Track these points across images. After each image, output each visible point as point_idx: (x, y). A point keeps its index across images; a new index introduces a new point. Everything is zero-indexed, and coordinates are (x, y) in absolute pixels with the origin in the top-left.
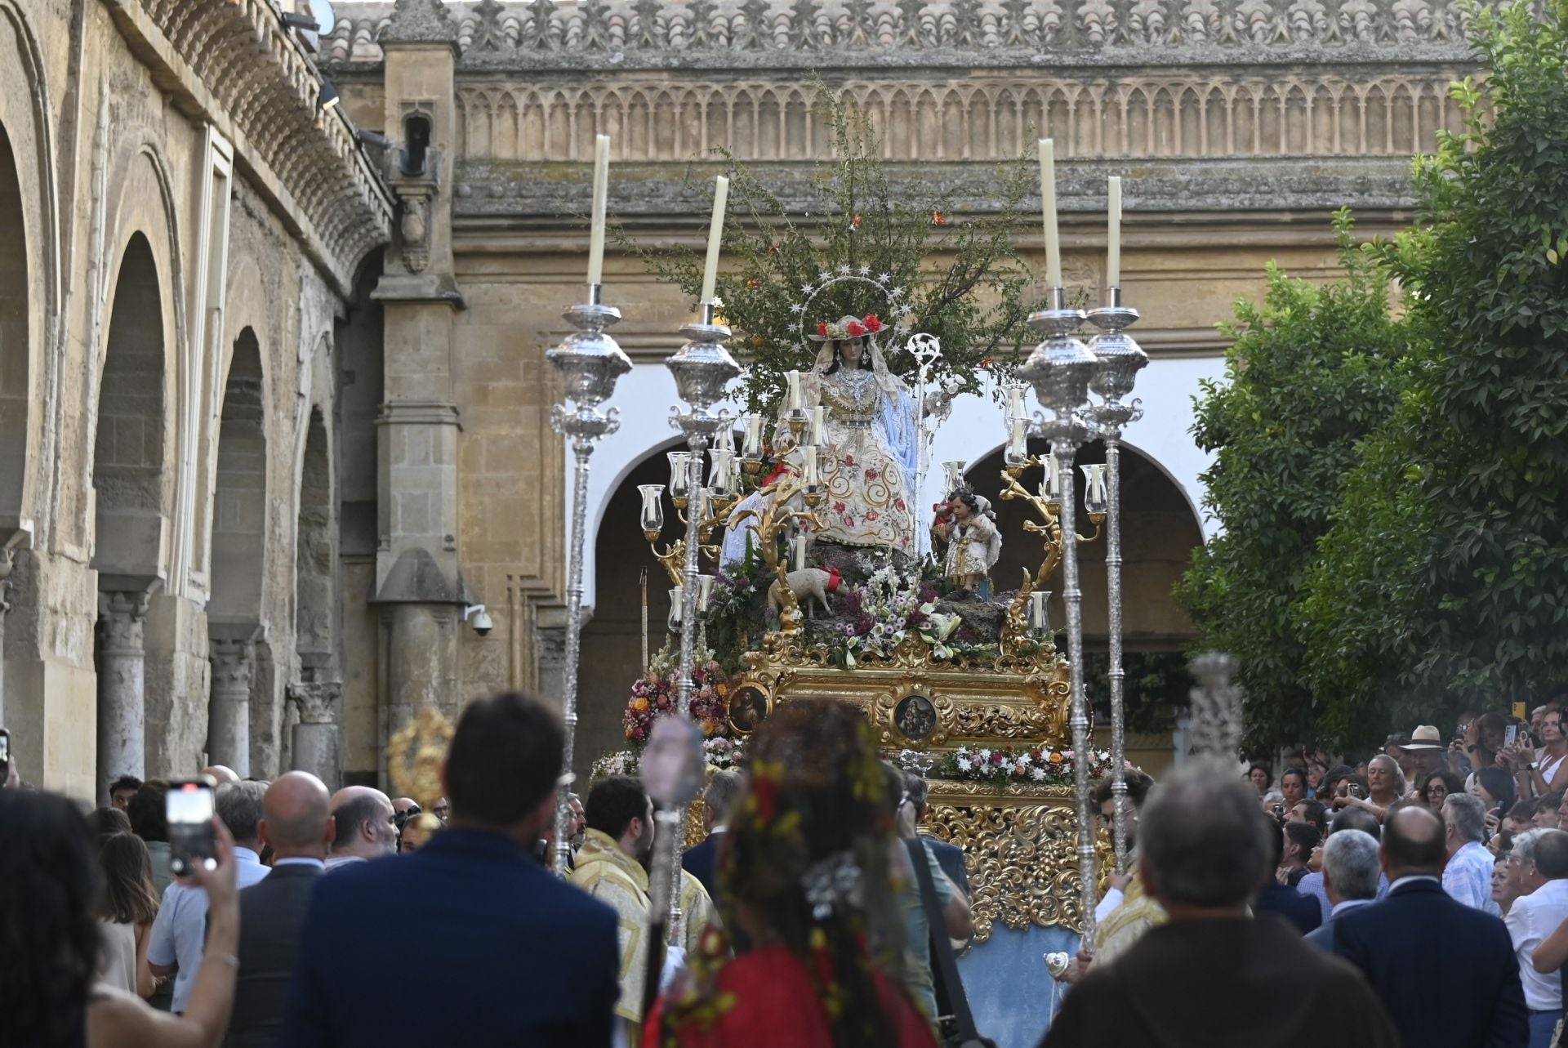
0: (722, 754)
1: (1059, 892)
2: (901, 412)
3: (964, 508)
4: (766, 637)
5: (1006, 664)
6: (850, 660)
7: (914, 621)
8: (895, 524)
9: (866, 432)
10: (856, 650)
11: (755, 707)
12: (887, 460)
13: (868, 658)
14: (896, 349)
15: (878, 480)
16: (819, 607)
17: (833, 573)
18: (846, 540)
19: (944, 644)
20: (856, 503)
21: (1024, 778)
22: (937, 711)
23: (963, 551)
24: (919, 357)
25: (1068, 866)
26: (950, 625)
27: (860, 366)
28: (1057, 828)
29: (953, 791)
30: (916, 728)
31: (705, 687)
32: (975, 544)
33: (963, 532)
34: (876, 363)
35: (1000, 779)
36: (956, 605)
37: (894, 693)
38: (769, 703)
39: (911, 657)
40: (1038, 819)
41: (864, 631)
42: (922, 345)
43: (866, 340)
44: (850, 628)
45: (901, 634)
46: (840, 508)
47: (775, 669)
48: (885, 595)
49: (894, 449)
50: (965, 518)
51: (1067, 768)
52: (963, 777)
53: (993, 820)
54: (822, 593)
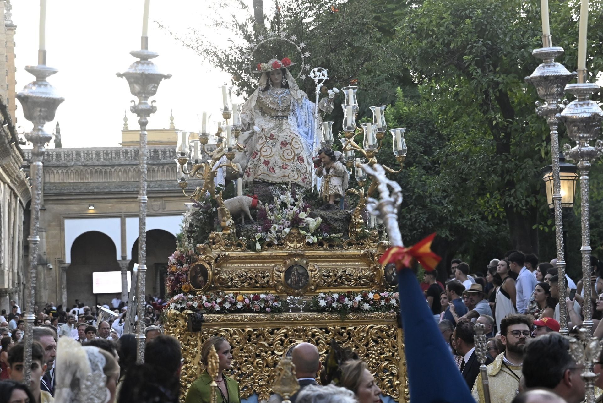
0: (181, 304)
1: (381, 374)
2: (305, 110)
3: (327, 158)
4: (211, 235)
5: (350, 244)
6: (258, 246)
7: (296, 222)
8: (298, 170)
9: (284, 122)
10: (262, 240)
11: (202, 275)
12: (293, 136)
13: (270, 245)
14: (304, 77)
15: (288, 147)
16: (247, 217)
17: (255, 198)
18: (270, 180)
19: (313, 235)
20: (276, 160)
21: (358, 309)
22: (310, 273)
23: (328, 182)
24: (316, 81)
25: (386, 359)
26: (316, 223)
27: (282, 86)
28: (379, 337)
29: (316, 319)
30: (297, 283)
31: (185, 265)
32: (334, 178)
33: (328, 171)
34: (290, 84)
35: (343, 311)
36: (322, 213)
37: (285, 263)
38: (210, 273)
39: (295, 242)
40: (367, 333)
41: (267, 230)
42: (318, 74)
43: (284, 72)
44: (259, 228)
45: (287, 230)
46: (267, 163)
47: (215, 253)
48: (281, 208)
49: (301, 130)
50: (328, 163)
51: (383, 303)
52: (322, 310)
53: (341, 334)
54: (248, 209)
